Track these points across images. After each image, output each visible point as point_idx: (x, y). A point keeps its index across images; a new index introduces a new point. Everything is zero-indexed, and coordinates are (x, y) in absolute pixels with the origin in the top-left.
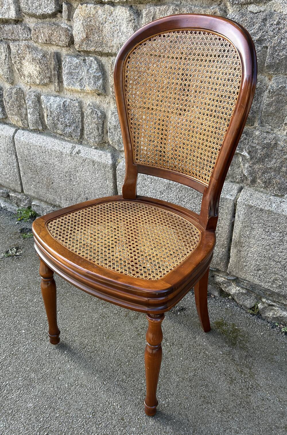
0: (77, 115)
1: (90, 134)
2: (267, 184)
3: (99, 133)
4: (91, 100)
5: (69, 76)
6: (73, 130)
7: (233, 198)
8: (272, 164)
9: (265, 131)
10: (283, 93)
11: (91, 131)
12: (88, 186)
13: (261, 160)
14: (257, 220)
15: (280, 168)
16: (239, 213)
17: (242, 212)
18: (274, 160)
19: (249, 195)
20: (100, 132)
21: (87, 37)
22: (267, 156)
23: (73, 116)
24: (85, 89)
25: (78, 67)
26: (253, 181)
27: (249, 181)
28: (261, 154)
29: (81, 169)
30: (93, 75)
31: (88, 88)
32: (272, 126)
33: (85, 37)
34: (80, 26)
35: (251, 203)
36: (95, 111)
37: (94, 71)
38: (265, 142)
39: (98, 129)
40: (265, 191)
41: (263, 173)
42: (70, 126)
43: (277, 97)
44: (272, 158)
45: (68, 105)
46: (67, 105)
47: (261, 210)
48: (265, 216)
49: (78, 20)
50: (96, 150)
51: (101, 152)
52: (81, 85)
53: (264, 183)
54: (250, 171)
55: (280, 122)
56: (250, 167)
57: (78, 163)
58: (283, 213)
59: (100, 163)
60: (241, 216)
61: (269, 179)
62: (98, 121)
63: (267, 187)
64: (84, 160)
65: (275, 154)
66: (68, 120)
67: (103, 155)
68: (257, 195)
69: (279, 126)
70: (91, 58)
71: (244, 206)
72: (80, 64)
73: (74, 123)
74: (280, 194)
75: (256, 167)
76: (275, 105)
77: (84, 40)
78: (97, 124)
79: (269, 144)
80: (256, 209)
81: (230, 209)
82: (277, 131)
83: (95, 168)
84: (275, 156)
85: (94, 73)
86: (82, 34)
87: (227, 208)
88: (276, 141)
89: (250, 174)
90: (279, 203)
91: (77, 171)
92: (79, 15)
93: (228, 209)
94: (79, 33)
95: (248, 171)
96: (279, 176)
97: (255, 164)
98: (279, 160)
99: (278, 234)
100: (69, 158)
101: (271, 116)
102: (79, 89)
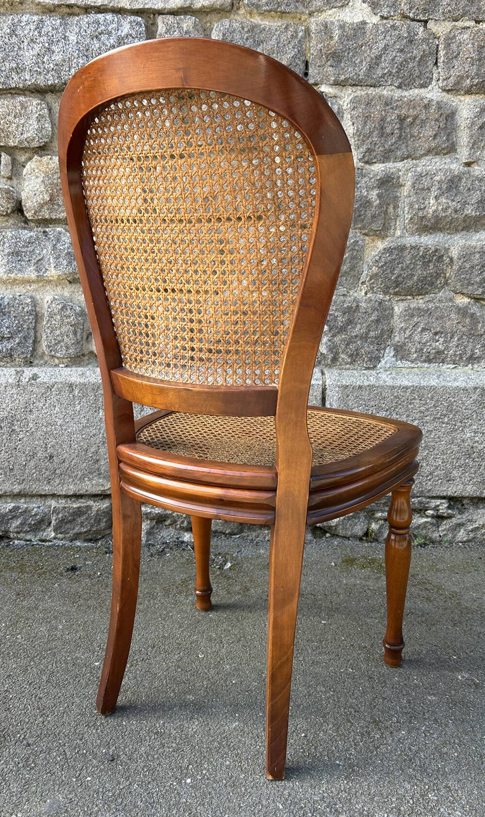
0: (26, 317)
1: (56, 344)
2: (354, 357)
3: (77, 339)
4: (52, 293)
5: (12, 258)
6: (18, 344)
7: (321, 383)
8: (358, 330)
9: (341, 294)
10: (357, 248)
11: (60, 338)
12: (55, 432)
13: (342, 330)
14: (356, 403)
15: (367, 334)
16: (332, 400)
17: (335, 398)
18: (359, 326)
19: (337, 374)
20: (79, 337)
21: (50, 200)
22: (350, 322)
23: (17, 322)
24: (45, 275)
25: (32, 243)
26: (335, 359)
27: (329, 361)
28: (342, 322)
29: (41, 405)
30: (66, 251)
31: (52, 273)
32: (346, 288)
33: (48, 199)
34: (38, 186)
35: (344, 383)
36: (69, 305)
37: (66, 246)
38: (345, 306)
39: (75, 333)
40: (351, 367)
41: (348, 345)
42: (9, 338)
43: (351, 252)
44: (356, 324)
45: (8, 303)
46: (6, 303)
47: (360, 387)
48: (365, 394)
49: (34, 178)
50: (69, 369)
51: (80, 369)
52: (38, 270)
53: (350, 356)
54: (330, 346)
55: (356, 282)
56: (330, 340)
57: (35, 396)
58: (387, 384)
59: (85, 385)
60: (334, 403)
61: (356, 350)
62: (77, 320)
63: (354, 361)
64: (49, 388)
65: (359, 319)
66: (7, 328)
67: (88, 372)
68: (348, 372)
69: (355, 287)
70: (59, 229)
71: (337, 389)
72: (38, 238)
73: (20, 332)
74: (372, 366)
75: (337, 339)
76: (350, 262)
77: (46, 203)
78: (75, 324)
79: (349, 308)
80: (353, 388)
81: (319, 398)
82: (354, 293)
83: (73, 396)
84: (359, 321)
85: (68, 248)
86: (41, 196)
87: (314, 397)
88: (357, 302)
89: (330, 350)
90: (376, 375)
91: (30, 411)
92: (34, 171)
93: (316, 398)
94: (35, 194)
95: (327, 347)
96: (366, 344)
97: (336, 336)
98: (364, 325)
99: (385, 413)
100: (14, 391)
101: (344, 276)
102: (33, 276)
